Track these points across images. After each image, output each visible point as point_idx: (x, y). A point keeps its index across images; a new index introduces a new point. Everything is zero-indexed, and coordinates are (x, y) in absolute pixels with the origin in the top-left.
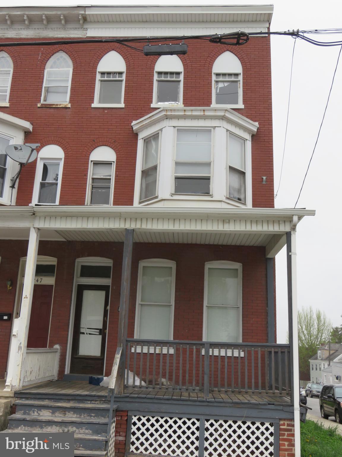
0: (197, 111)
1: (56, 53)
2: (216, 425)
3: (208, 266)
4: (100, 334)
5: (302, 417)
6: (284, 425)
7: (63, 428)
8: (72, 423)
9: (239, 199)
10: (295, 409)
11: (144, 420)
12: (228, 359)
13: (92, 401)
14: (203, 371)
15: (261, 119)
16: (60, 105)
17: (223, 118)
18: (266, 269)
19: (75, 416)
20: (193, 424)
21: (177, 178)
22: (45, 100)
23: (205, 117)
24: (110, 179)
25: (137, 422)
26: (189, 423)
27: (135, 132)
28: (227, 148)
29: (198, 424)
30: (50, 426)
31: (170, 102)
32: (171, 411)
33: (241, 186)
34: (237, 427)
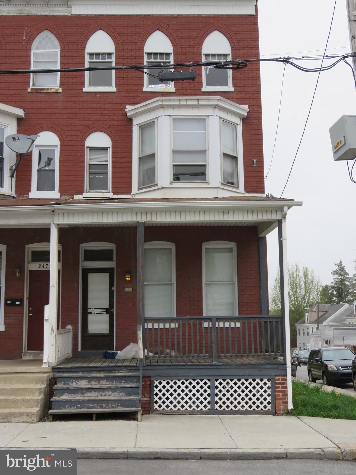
0: (191, 100)
1: (41, 32)
2: (224, 383)
3: (205, 246)
4: (107, 313)
5: (293, 372)
6: (279, 379)
7: (101, 393)
8: (108, 389)
9: (232, 183)
10: (287, 367)
11: (164, 383)
12: (226, 329)
13: (119, 370)
14: (211, 341)
15: (250, 102)
16: (51, 90)
17: (216, 107)
18: (259, 248)
19: (108, 383)
20: (205, 383)
21: (174, 166)
22: (34, 85)
23: (199, 106)
24: (107, 165)
25: (158, 385)
26: (202, 383)
27: (128, 117)
28: (220, 135)
29: (209, 383)
30: (89, 392)
31: (161, 85)
32: (187, 375)
33: (233, 171)
34: (241, 384)
